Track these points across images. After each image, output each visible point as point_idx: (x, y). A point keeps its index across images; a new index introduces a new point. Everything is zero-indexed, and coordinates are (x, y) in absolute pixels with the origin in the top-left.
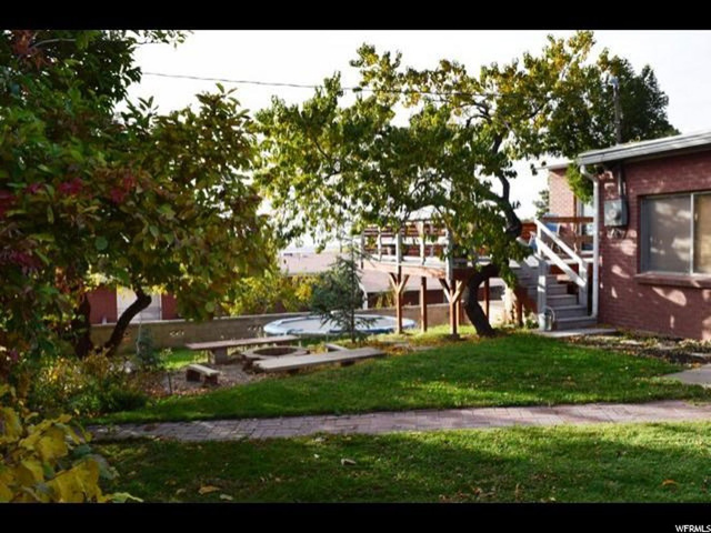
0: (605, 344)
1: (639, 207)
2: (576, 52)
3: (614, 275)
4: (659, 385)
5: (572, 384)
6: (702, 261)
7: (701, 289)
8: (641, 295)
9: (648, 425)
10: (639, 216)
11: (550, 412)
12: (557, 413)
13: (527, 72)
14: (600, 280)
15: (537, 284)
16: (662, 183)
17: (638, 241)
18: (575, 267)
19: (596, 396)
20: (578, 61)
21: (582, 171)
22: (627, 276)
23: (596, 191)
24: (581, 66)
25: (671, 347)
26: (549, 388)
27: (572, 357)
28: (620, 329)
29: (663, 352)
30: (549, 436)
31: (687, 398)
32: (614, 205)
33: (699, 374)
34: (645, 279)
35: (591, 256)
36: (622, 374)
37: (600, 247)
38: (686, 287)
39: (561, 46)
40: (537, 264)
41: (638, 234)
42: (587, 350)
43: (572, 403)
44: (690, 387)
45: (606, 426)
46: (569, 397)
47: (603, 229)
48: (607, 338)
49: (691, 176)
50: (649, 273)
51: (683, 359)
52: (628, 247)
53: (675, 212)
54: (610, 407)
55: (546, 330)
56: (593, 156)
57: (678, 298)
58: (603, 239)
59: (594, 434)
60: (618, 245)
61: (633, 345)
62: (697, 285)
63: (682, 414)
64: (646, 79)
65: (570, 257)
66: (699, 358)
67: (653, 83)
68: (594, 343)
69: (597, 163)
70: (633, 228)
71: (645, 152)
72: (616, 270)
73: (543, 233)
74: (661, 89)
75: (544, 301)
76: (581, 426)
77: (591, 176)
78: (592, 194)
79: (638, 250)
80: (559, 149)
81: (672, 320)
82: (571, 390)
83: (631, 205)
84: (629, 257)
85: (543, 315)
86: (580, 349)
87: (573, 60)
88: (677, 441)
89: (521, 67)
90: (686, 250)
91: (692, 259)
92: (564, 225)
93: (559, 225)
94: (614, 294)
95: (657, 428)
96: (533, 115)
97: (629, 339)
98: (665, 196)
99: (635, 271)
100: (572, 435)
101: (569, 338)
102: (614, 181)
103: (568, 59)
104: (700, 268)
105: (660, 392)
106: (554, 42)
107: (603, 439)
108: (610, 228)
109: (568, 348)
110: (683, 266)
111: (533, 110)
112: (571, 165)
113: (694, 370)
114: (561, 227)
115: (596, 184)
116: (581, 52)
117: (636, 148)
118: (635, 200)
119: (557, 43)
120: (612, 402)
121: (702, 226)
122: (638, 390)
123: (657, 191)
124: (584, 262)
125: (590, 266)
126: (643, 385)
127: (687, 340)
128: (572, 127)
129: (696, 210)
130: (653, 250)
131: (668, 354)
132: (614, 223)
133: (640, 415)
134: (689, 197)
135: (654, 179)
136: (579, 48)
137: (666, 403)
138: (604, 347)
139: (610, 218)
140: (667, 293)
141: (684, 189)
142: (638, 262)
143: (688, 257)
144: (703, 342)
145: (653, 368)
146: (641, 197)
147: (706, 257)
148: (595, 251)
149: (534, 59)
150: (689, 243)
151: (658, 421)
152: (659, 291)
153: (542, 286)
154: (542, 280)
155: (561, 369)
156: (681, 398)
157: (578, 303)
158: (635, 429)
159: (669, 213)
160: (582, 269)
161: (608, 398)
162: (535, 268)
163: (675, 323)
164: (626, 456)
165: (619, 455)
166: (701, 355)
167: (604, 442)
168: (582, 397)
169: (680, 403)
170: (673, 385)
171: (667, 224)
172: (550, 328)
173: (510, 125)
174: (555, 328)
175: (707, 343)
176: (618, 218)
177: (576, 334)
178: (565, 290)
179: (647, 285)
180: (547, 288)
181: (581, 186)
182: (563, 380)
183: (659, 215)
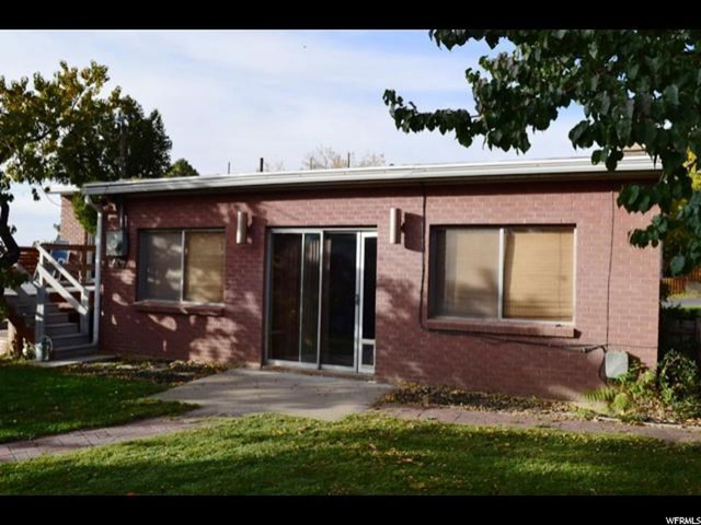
0: (102, 371)
1: (138, 239)
2: (88, 84)
3: (114, 303)
4: (142, 405)
5: (58, 413)
6: (190, 290)
7: (188, 316)
8: (138, 322)
9: (124, 444)
10: (138, 248)
11: (29, 446)
12: (37, 445)
13: (37, 93)
14: (101, 309)
15: (35, 313)
16: (159, 219)
17: (136, 271)
18: (77, 295)
19: (80, 423)
20: (90, 94)
21: (87, 201)
22: (125, 304)
23: (99, 222)
24: (93, 98)
25: (163, 368)
26: (33, 420)
27: (65, 386)
28: (119, 355)
29: (154, 373)
30: (22, 470)
31: (165, 414)
32: (116, 236)
33: (180, 391)
34: (141, 306)
35: (93, 284)
36: (111, 398)
37: (102, 275)
38: (176, 314)
39: (74, 75)
40: (35, 292)
41: (137, 264)
42: (82, 378)
43: (55, 433)
44: (170, 404)
45: (84, 451)
46: (51, 428)
47: (106, 258)
48: (105, 364)
49: (182, 214)
50: (146, 301)
51: (169, 379)
52: (127, 277)
53: (169, 247)
54: (93, 432)
55: (43, 360)
56: (99, 187)
57: (169, 323)
58: (104, 268)
59: (70, 461)
60: (118, 274)
61: (127, 370)
62: (185, 312)
63: (159, 430)
64: (154, 122)
65: (72, 285)
66: (184, 377)
67: (160, 127)
68: (91, 370)
69: (102, 195)
70: (132, 259)
71: (145, 190)
72: (116, 298)
73: (45, 259)
74: (167, 134)
75: (42, 330)
76: (58, 455)
77: (95, 206)
78: (96, 224)
79: (137, 280)
80: (67, 176)
81: (165, 344)
82: (56, 420)
83: (132, 237)
84: (129, 286)
85: (40, 345)
86: (76, 378)
87: (86, 91)
88: (146, 455)
89: (30, 87)
90: (177, 281)
91: (182, 289)
92: (75, 253)
93: (69, 252)
94: (114, 321)
95: (132, 446)
96: (39, 138)
97: (125, 364)
98: (160, 231)
99: (133, 298)
100: (46, 465)
101: (66, 366)
102: (117, 213)
103: (81, 89)
104: (188, 297)
105: (141, 412)
106: (66, 69)
107: (78, 464)
108: (112, 258)
109: (62, 377)
110: (174, 295)
111: (41, 133)
112: (76, 193)
113: (176, 389)
114: (71, 254)
115: (99, 215)
116: (94, 85)
117: (137, 184)
118: (135, 233)
119: (70, 70)
120: (96, 427)
121: (191, 259)
122: (122, 412)
123: (154, 226)
124: (86, 290)
125: (92, 294)
126: (129, 407)
127: (177, 362)
128: (82, 157)
129: (187, 245)
130: (150, 280)
131: (158, 376)
132: (115, 254)
133: (119, 436)
134: (181, 233)
135: (152, 215)
136: (91, 81)
137: (147, 421)
138: (100, 373)
139: (111, 247)
140: (161, 319)
141: (176, 225)
142: (137, 291)
143: (179, 286)
144: (189, 362)
145: (141, 390)
146: (140, 230)
147: (194, 287)
148: (96, 280)
149: (46, 81)
150: (179, 274)
151: (133, 439)
152: (154, 318)
153: (40, 315)
154: (40, 309)
155: (51, 399)
156: (159, 415)
157: (79, 331)
158: (110, 450)
159: (165, 246)
160: (84, 297)
161: (92, 424)
162: (33, 296)
163: (167, 347)
164: (97, 477)
165: (90, 477)
166: (186, 374)
167: (78, 467)
168: (65, 426)
169: (158, 420)
170: (155, 404)
171: (162, 256)
172: (47, 358)
173: (12, 145)
174: (52, 358)
175: (193, 363)
176: (118, 249)
177: (74, 362)
178: (66, 318)
179: (144, 312)
180: (45, 316)
181: (87, 215)
182: (49, 411)
183: (155, 248)
